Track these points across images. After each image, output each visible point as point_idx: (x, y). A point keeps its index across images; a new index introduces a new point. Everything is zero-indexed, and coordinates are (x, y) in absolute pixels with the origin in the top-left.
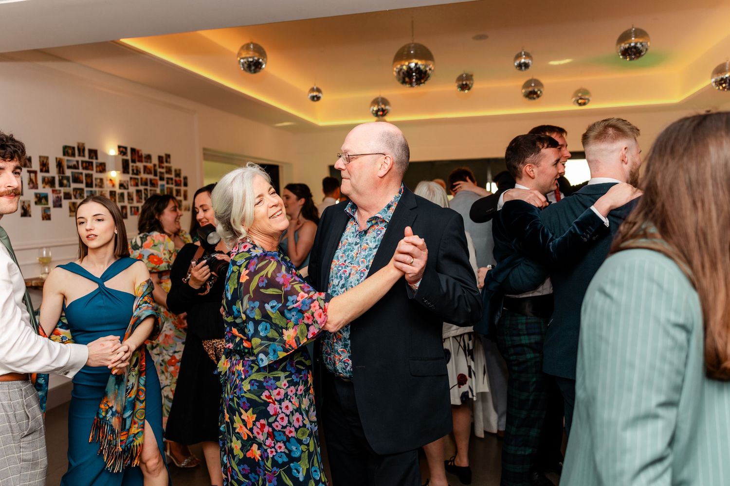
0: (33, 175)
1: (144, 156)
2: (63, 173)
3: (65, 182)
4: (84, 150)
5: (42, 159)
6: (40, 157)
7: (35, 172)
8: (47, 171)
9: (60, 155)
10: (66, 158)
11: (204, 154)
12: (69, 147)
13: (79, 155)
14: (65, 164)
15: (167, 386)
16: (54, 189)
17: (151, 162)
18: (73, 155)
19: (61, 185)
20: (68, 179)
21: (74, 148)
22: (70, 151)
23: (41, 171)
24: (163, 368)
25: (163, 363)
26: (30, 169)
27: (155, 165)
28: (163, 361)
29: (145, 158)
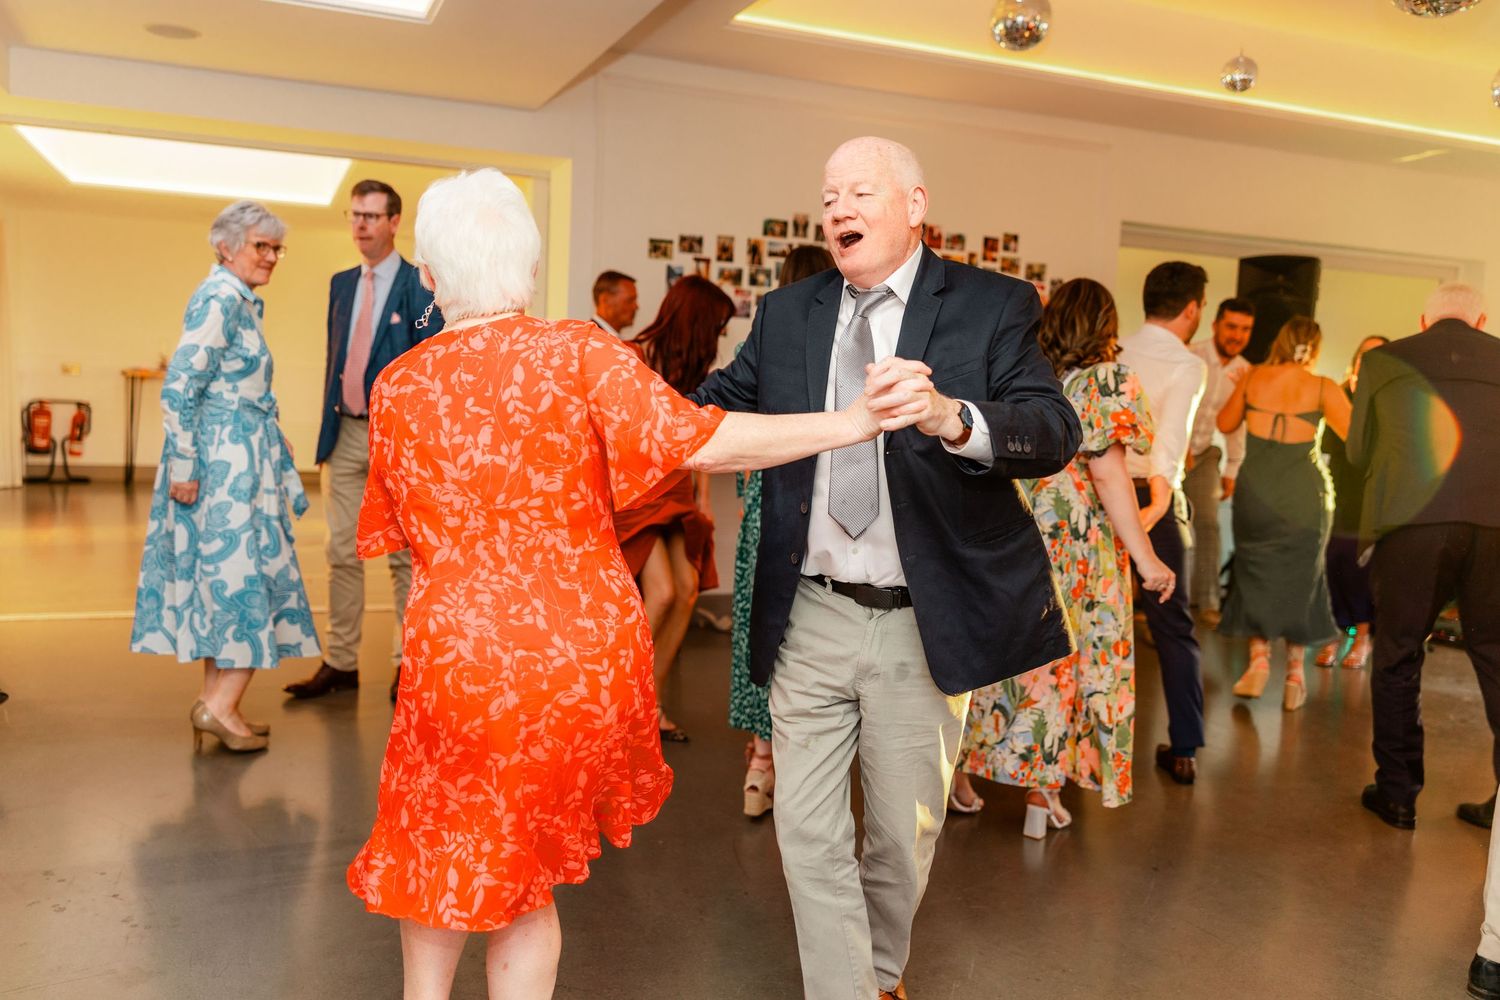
0: (702, 266)
1: (944, 236)
2: (760, 263)
3: (761, 278)
4: (806, 226)
5: (722, 241)
6: (719, 238)
7: (707, 261)
8: (730, 259)
9: (757, 234)
10: (769, 239)
11: (1124, 233)
12: (777, 222)
13: (796, 234)
14: (765, 250)
15: (1101, 692)
16: (738, 287)
17: (962, 249)
18: (784, 234)
19: (753, 281)
20: (768, 274)
21: (785, 224)
22: (777, 229)
23: (719, 258)
24: (1098, 653)
25: (1099, 644)
26: (698, 256)
27: (972, 256)
28: (1100, 639)
29: (948, 240)
